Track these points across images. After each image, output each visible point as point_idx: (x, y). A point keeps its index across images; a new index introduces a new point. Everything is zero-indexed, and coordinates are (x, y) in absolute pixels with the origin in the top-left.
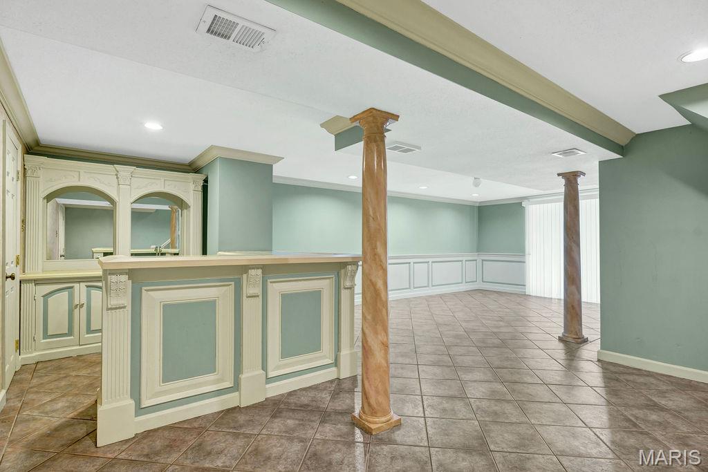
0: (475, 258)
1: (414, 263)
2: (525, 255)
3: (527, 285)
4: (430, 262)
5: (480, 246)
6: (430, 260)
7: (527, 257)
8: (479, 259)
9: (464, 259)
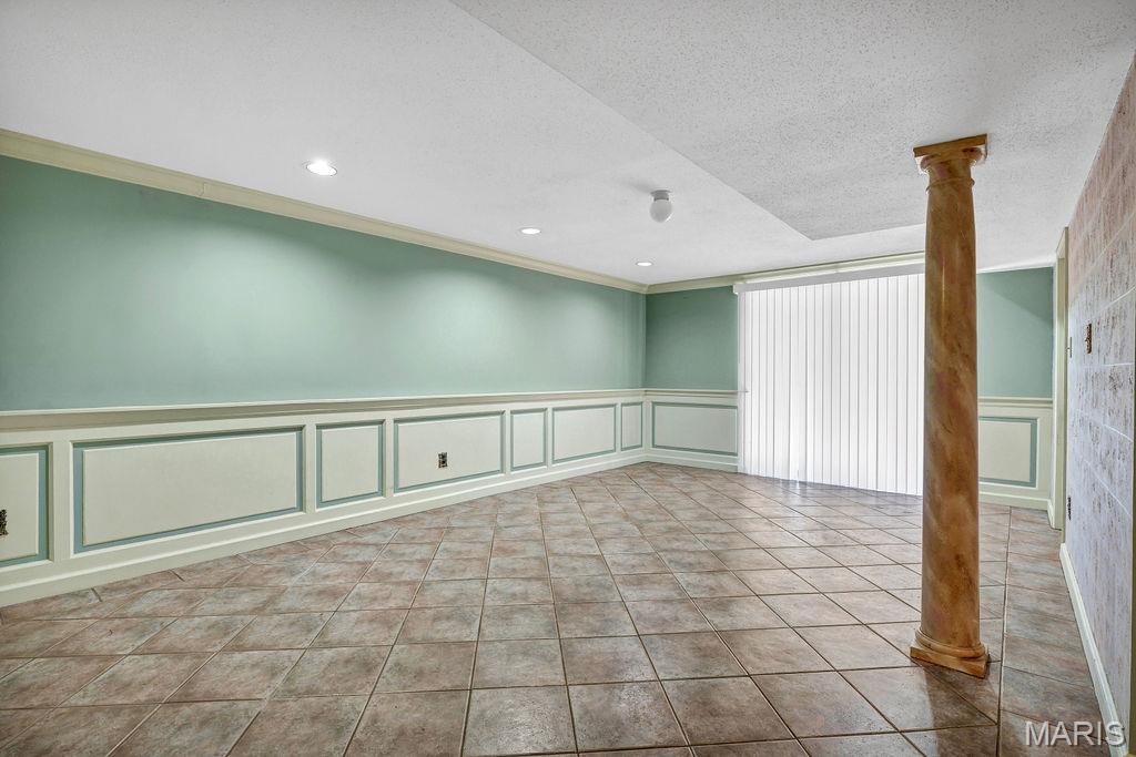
0: (640, 399)
1: (512, 412)
2: (735, 394)
3: (741, 454)
4: (550, 410)
5: (649, 373)
6: (550, 405)
7: (741, 396)
8: (648, 400)
9: (619, 401)
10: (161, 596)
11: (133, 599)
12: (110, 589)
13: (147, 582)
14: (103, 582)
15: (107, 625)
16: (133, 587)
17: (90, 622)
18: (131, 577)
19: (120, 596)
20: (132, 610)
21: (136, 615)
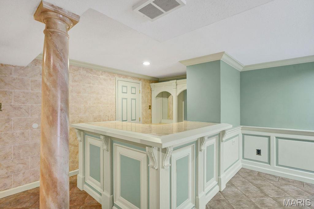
10: (293, 188)
11: (286, 184)
12: (283, 179)
13: (293, 182)
14: (283, 176)
15: (274, 188)
16: (289, 181)
17: (271, 184)
18: (291, 179)
19: (284, 182)
20: (283, 187)
21: (282, 189)
